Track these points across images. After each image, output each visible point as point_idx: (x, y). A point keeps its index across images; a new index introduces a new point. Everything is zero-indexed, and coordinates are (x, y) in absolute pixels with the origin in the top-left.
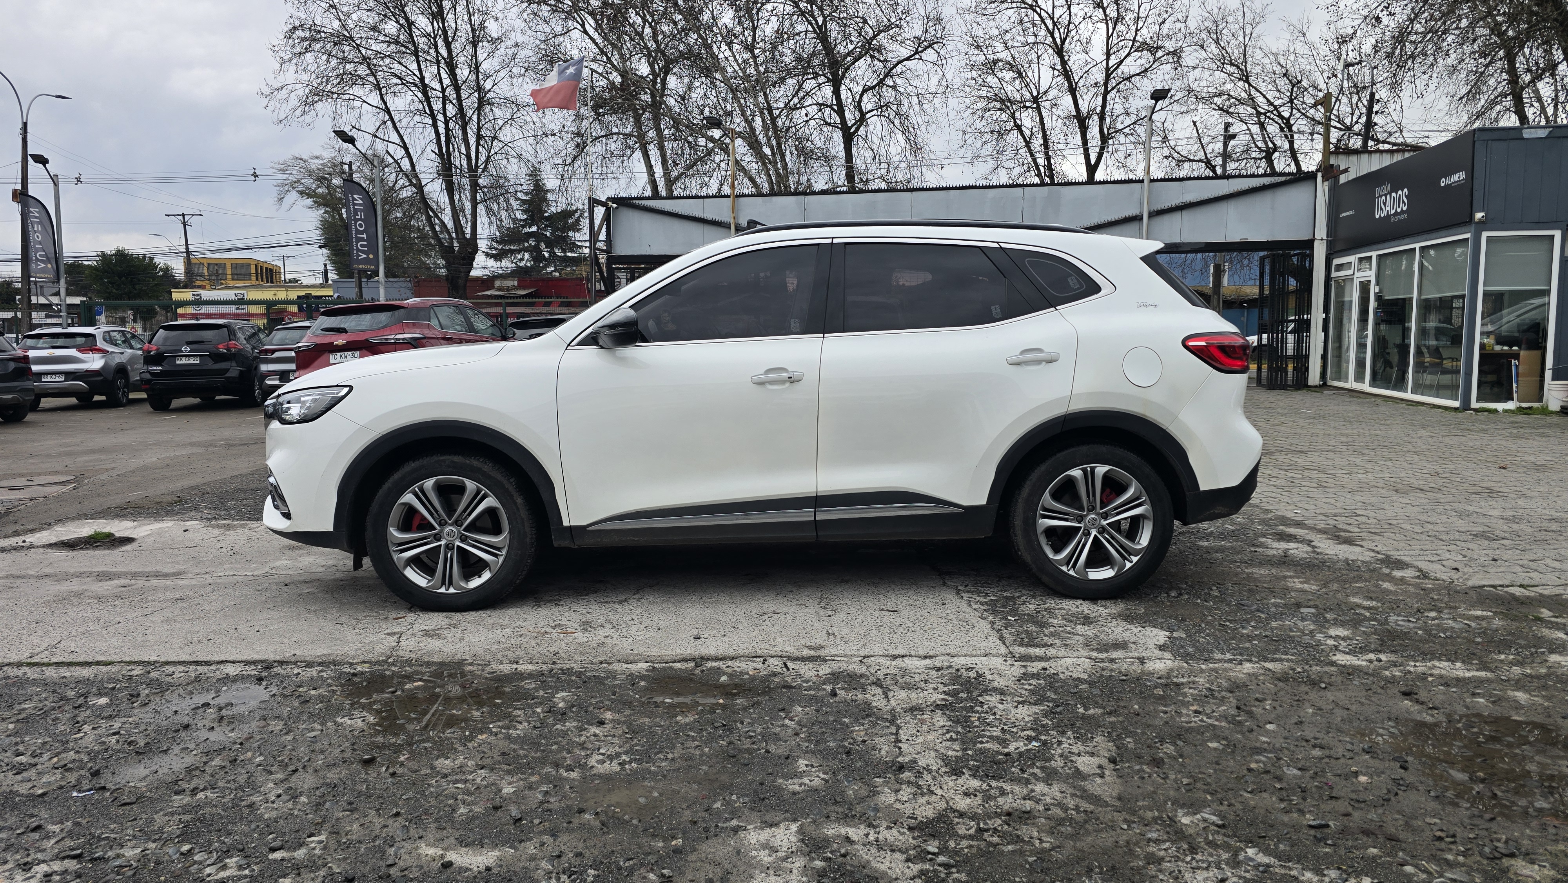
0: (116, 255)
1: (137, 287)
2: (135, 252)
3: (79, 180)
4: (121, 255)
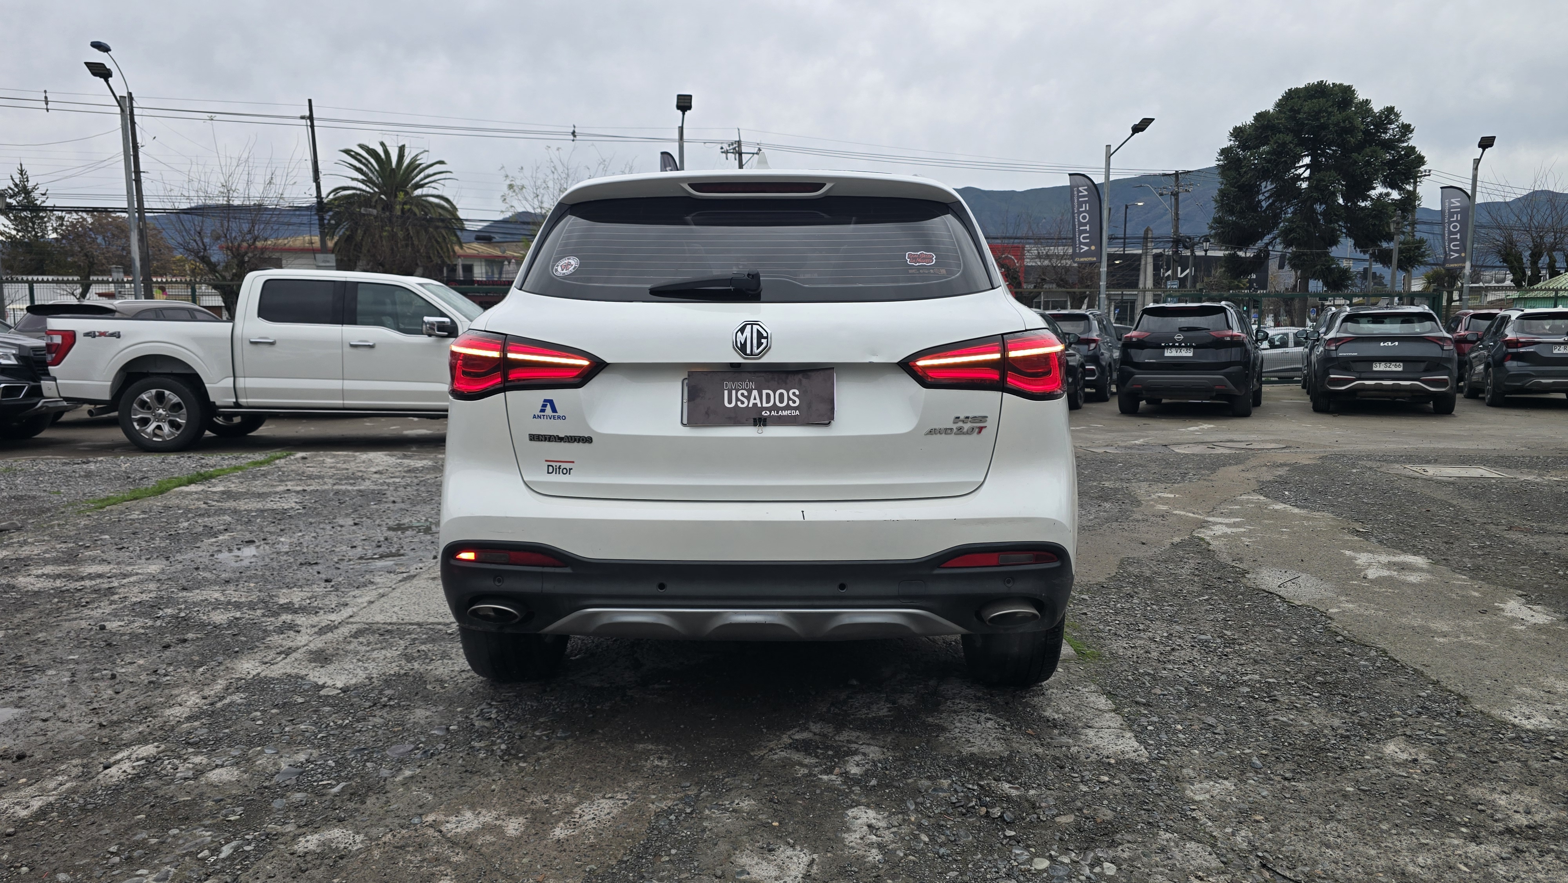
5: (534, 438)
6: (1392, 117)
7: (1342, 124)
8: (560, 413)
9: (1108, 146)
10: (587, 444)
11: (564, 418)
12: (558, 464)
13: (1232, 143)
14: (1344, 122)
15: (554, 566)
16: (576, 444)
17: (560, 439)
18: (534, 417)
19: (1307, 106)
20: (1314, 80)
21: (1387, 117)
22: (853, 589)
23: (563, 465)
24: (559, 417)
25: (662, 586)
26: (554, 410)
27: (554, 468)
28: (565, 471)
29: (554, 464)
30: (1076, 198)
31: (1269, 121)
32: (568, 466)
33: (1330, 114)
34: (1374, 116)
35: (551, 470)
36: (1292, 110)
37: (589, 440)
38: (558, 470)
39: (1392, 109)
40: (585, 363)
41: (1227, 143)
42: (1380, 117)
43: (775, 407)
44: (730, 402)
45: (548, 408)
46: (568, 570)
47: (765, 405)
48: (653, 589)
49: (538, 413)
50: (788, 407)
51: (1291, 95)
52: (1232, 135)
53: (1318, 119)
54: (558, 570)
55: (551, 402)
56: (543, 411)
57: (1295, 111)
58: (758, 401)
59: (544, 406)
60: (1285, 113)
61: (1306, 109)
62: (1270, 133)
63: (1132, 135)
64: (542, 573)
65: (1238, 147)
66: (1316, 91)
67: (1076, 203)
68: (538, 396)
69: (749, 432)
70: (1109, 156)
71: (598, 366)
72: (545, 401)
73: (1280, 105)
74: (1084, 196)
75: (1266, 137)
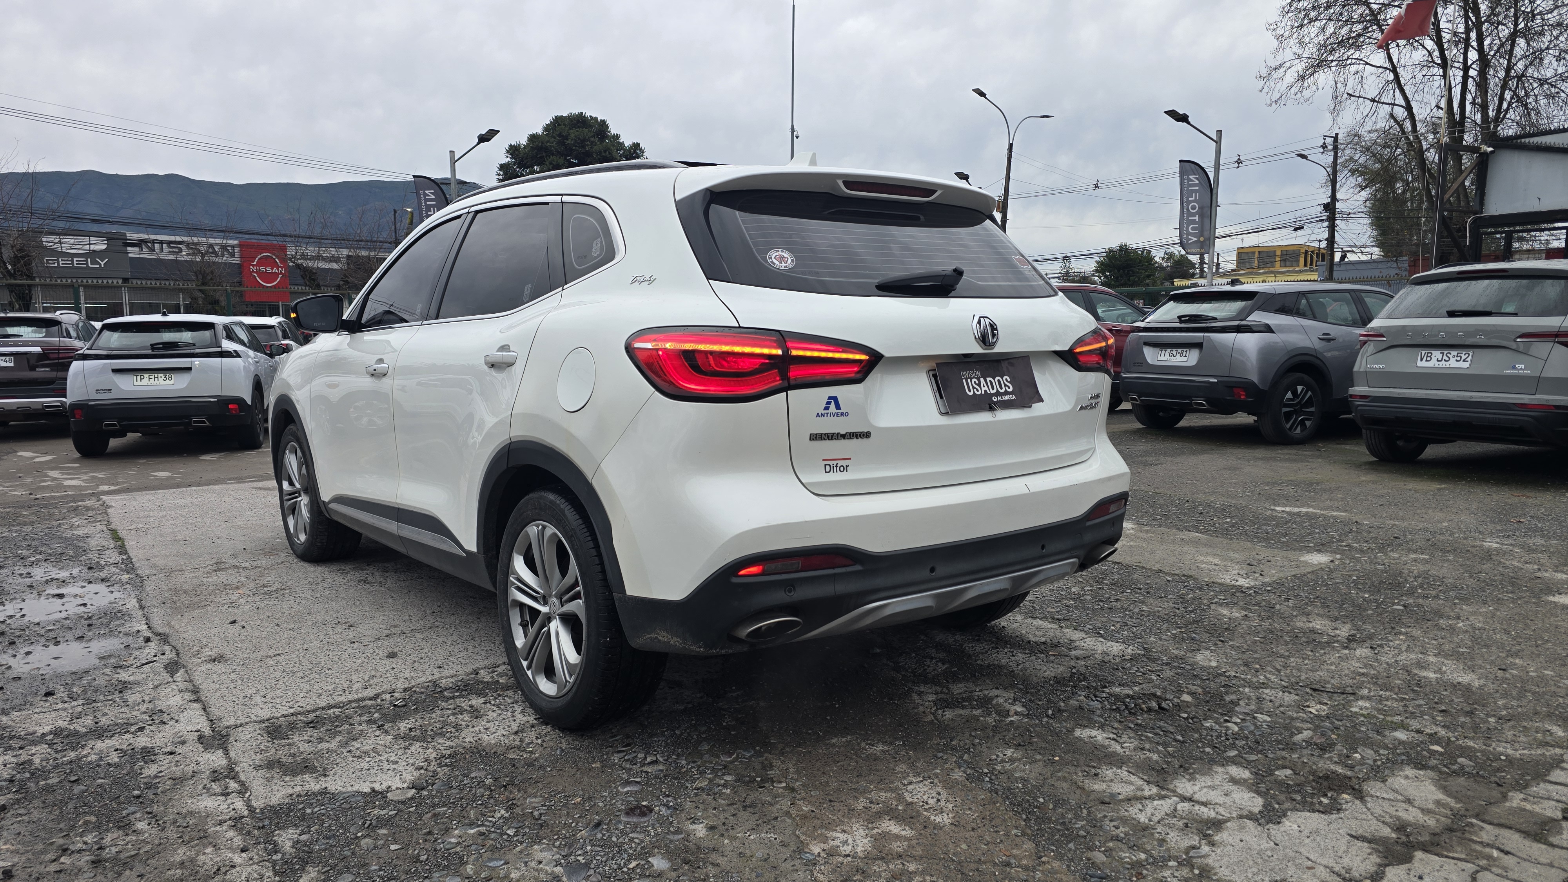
0: (1119, 250)
1: (1131, 278)
2: (1135, 246)
3: (1096, 186)
4: (1123, 249)
5: (814, 437)
6: (638, 152)
7: (603, 154)
8: (843, 410)
9: (452, 152)
10: (865, 440)
11: (847, 414)
12: (835, 462)
13: (509, 159)
14: (605, 151)
15: (844, 566)
16: (855, 440)
17: (844, 436)
18: (818, 415)
19: (573, 133)
20: (576, 111)
21: (635, 152)
22: (1051, 548)
23: (840, 463)
24: (842, 414)
25: (932, 570)
26: (838, 407)
27: (832, 466)
28: (842, 469)
29: (831, 463)
30: (423, 201)
31: (542, 143)
32: (844, 463)
33: (592, 143)
34: (625, 150)
35: (828, 469)
36: (560, 135)
37: (867, 435)
38: (836, 468)
39: (638, 145)
40: (863, 357)
41: (505, 160)
42: (629, 150)
43: (998, 394)
44: (970, 391)
45: (833, 406)
46: (858, 568)
47: (992, 392)
48: (925, 573)
49: (822, 411)
50: (1006, 393)
51: (558, 121)
52: (508, 152)
53: (583, 147)
54: (849, 569)
55: (835, 399)
56: (826, 408)
57: (563, 138)
58: (986, 388)
59: (828, 403)
60: (554, 137)
61: (573, 136)
62: (544, 154)
63: (478, 144)
64: (835, 575)
65: (515, 164)
66: (578, 121)
67: (424, 207)
68: (823, 393)
69: (983, 417)
70: (453, 162)
71: (875, 359)
72: (830, 398)
73: (547, 128)
74: (431, 200)
75: (541, 157)
